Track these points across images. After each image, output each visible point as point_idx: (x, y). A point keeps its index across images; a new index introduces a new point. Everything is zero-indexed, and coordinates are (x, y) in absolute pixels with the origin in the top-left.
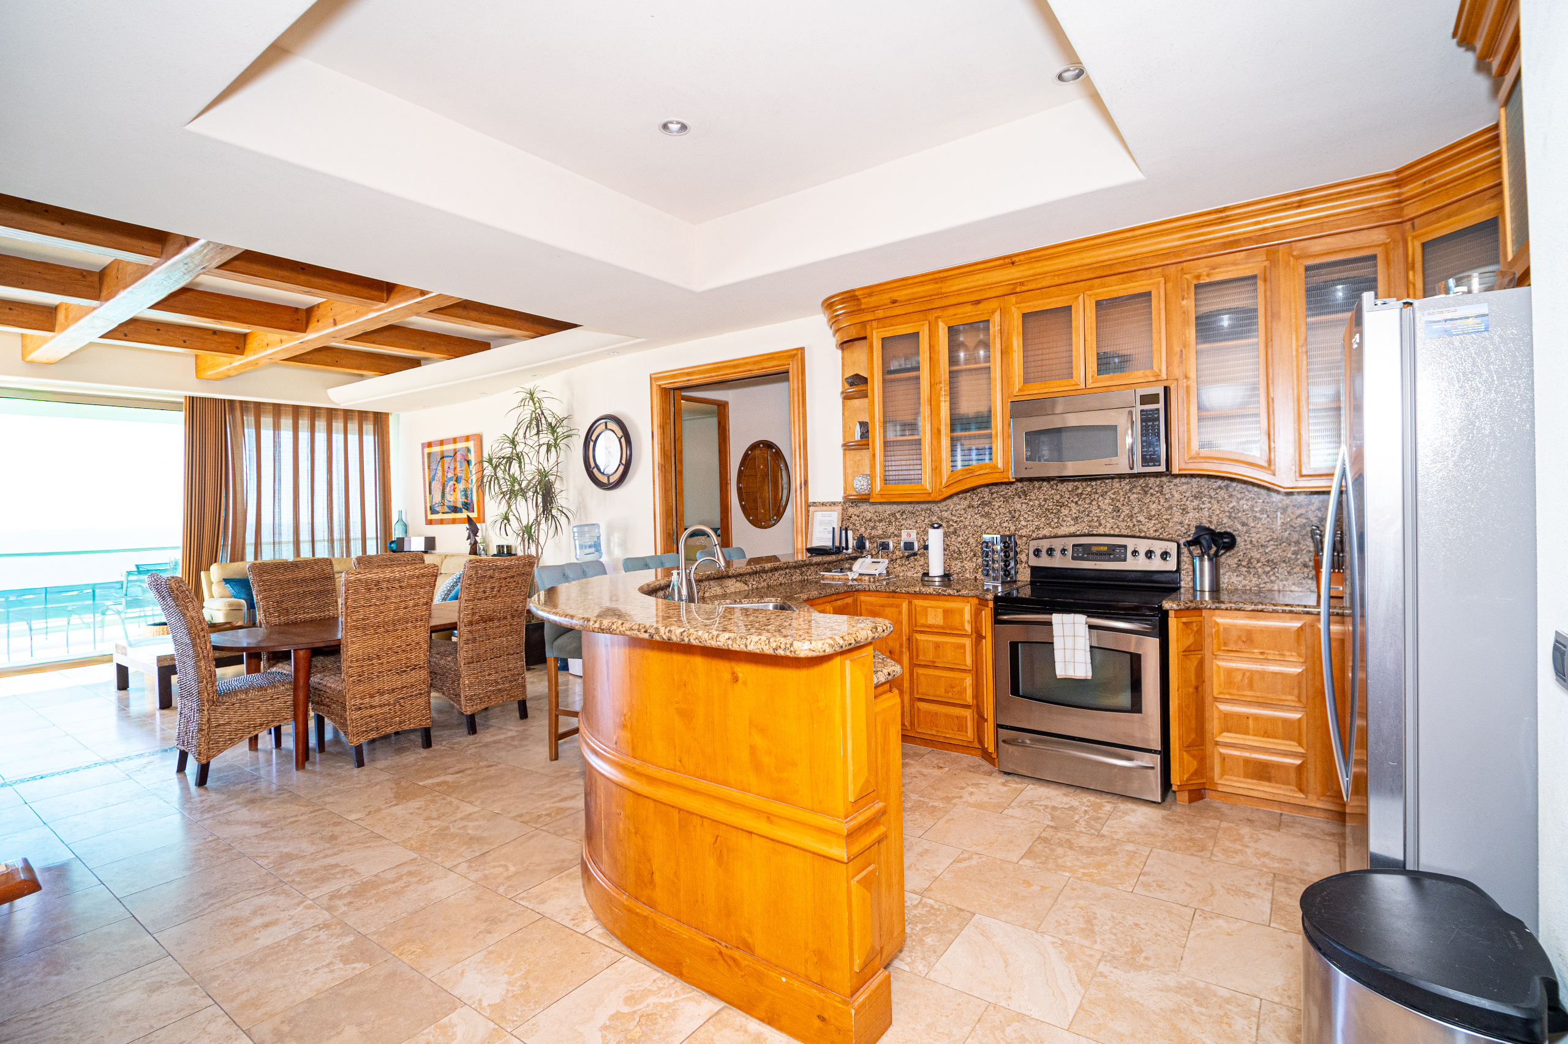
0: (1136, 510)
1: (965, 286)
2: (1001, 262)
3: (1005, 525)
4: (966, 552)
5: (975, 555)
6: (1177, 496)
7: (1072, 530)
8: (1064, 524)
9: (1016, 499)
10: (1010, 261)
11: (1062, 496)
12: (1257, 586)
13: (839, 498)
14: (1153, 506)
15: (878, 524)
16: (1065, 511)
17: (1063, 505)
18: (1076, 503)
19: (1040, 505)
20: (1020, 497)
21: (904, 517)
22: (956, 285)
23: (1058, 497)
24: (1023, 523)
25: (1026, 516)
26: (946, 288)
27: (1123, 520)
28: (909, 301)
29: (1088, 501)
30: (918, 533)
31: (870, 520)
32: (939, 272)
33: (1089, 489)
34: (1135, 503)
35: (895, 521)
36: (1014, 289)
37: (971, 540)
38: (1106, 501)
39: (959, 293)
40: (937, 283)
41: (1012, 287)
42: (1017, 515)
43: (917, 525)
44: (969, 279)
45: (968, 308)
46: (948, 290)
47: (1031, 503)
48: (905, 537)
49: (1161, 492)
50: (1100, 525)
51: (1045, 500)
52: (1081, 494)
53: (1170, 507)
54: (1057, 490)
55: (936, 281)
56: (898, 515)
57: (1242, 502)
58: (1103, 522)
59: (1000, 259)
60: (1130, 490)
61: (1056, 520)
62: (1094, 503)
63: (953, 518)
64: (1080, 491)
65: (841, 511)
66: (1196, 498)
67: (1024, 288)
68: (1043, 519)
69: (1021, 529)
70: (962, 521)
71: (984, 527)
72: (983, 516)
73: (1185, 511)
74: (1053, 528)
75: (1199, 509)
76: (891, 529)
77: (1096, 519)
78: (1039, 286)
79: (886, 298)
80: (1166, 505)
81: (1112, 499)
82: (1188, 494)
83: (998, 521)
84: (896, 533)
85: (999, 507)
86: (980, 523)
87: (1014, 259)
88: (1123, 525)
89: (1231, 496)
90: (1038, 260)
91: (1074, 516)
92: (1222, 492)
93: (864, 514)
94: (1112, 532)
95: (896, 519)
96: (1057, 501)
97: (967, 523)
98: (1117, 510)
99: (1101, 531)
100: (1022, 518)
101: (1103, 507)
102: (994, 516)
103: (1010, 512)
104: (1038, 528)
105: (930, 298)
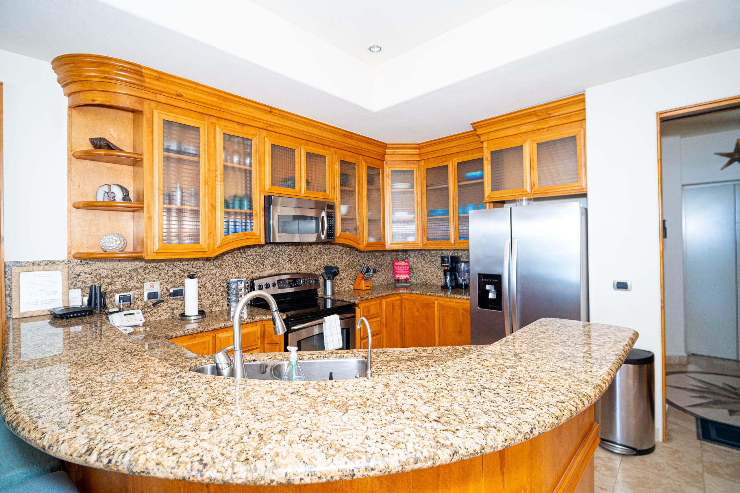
0: (298, 260)
1: (239, 111)
2: (266, 108)
3: (233, 272)
4: (204, 294)
5: (211, 295)
6: (313, 253)
7: (270, 272)
8: (266, 269)
9: (239, 255)
10: (271, 110)
11: (265, 253)
12: (338, 290)
13: (64, 257)
14: (305, 258)
15: (116, 279)
16: (267, 262)
17: (265, 258)
18: (272, 257)
19: (253, 259)
20: (242, 254)
21: (147, 271)
22: (234, 108)
23: (263, 253)
24: (244, 270)
25: (245, 265)
26: (225, 105)
27: (293, 265)
28: (191, 101)
29: (278, 256)
30: (161, 284)
31: (106, 277)
32: (225, 93)
33: (278, 249)
34: (298, 256)
35: (137, 275)
36: (267, 127)
37: (208, 285)
38: (286, 256)
39: (233, 113)
40: (219, 99)
41: (266, 125)
42: (240, 265)
43: (161, 277)
44: (243, 108)
45: (237, 126)
46: (227, 108)
47: (248, 258)
48: (148, 289)
49: (307, 251)
50: (283, 268)
51: (256, 255)
52: (275, 252)
53: (311, 258)
54: (263, 250)
55: (220, 97)
56: (140, 271)
57: (333, 255)
58: (285, 267)
59: (265, 106)
60: (296, 250)
61: (262, 267)
62: (281, 257)
63: (194, 270)
64: (274, 250)
65: (66, 270)
66: (319, 253)
67: (273, 129)
68: (255, 267)
69: (242, 273)
70: (201, 272)
71: (218, 275)
72: (217, 267)
73: (316, 260)
74: (260, 272)
75: (320, 258)
76: (133, 283)
77: (281, 265)
78: (280, 132)
79: (172, 89)
80: (309, 257)
81: (289, 255)
82: (317, 252)
83: (227, 270)
84: (138, 285)
85: (228, 260)
86: (215, 272)
87: (272, 110)
88: (293, 268)
89: (330, 252)
90: (283, 117)
91: (271, 264)
92: (327, 251)
93: (99, 272)
94: (289, 272)
95: (138, 274)
96: (263, 256)
97: (205, 273)
98: (291, 260)
99: (284, 272)
100: (243, 267)
101: (285, 259)
102: (225, 266)
103: (235, 264)
104: (252, 273)
105: (211, 106)
